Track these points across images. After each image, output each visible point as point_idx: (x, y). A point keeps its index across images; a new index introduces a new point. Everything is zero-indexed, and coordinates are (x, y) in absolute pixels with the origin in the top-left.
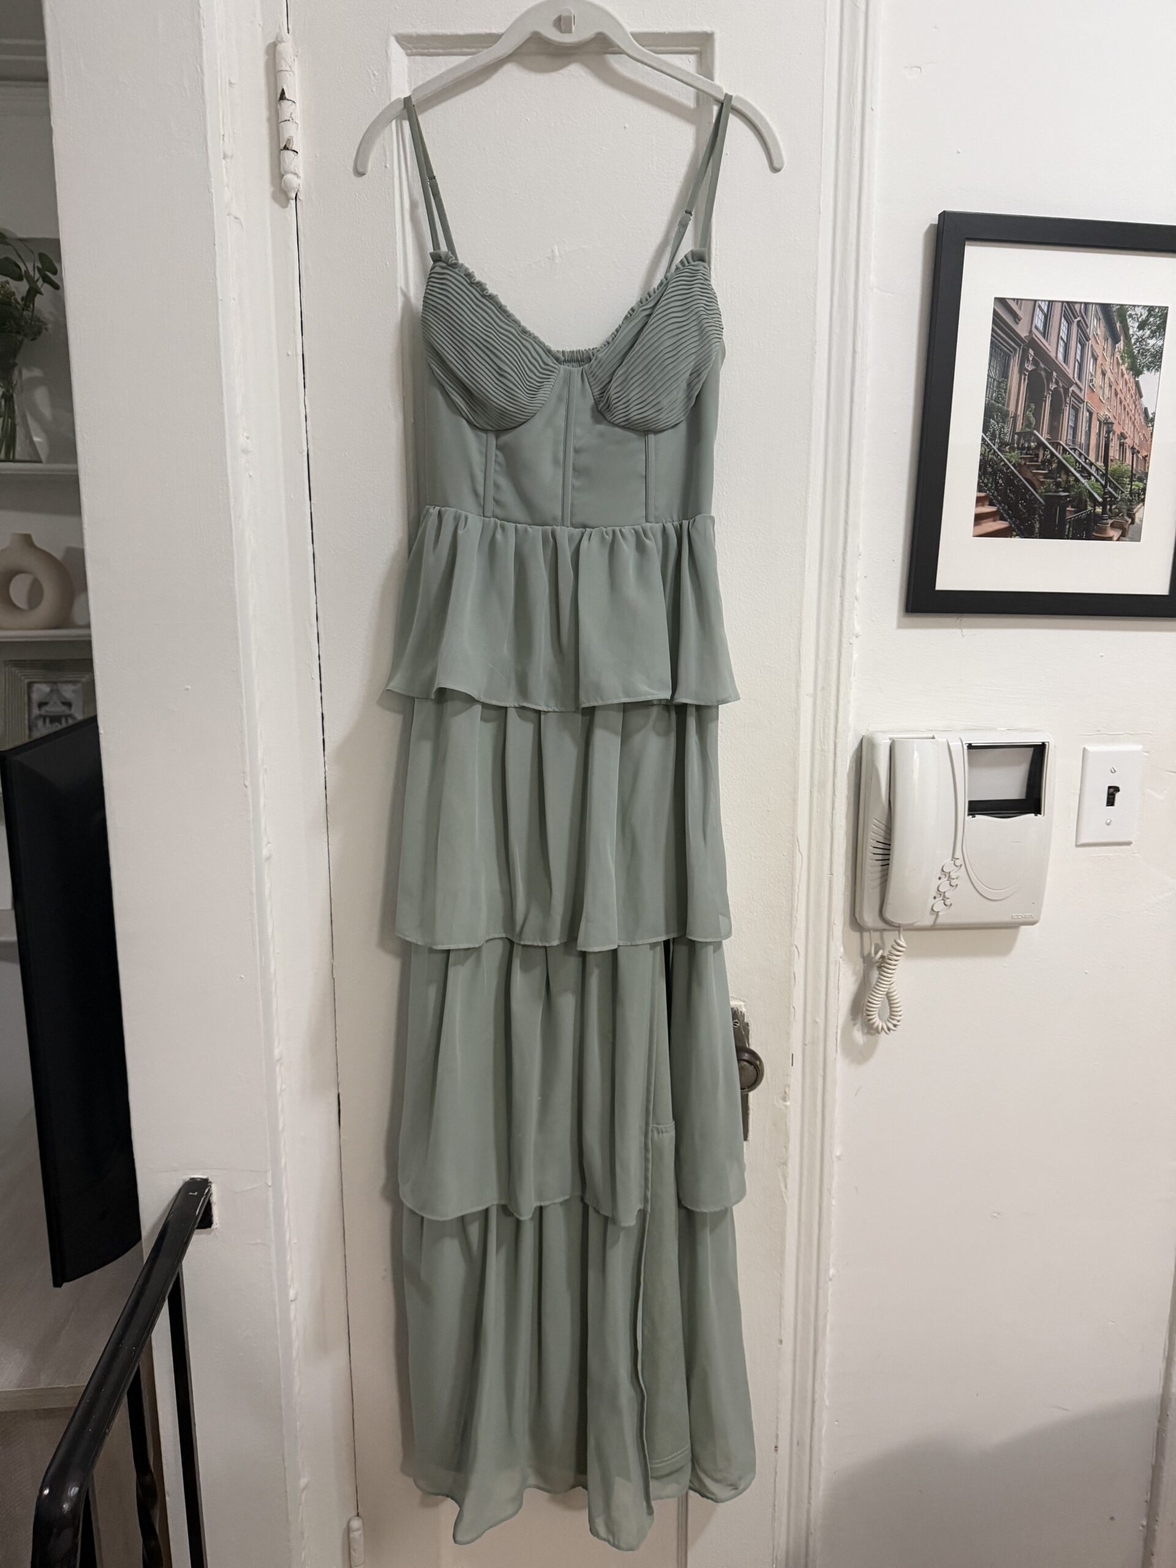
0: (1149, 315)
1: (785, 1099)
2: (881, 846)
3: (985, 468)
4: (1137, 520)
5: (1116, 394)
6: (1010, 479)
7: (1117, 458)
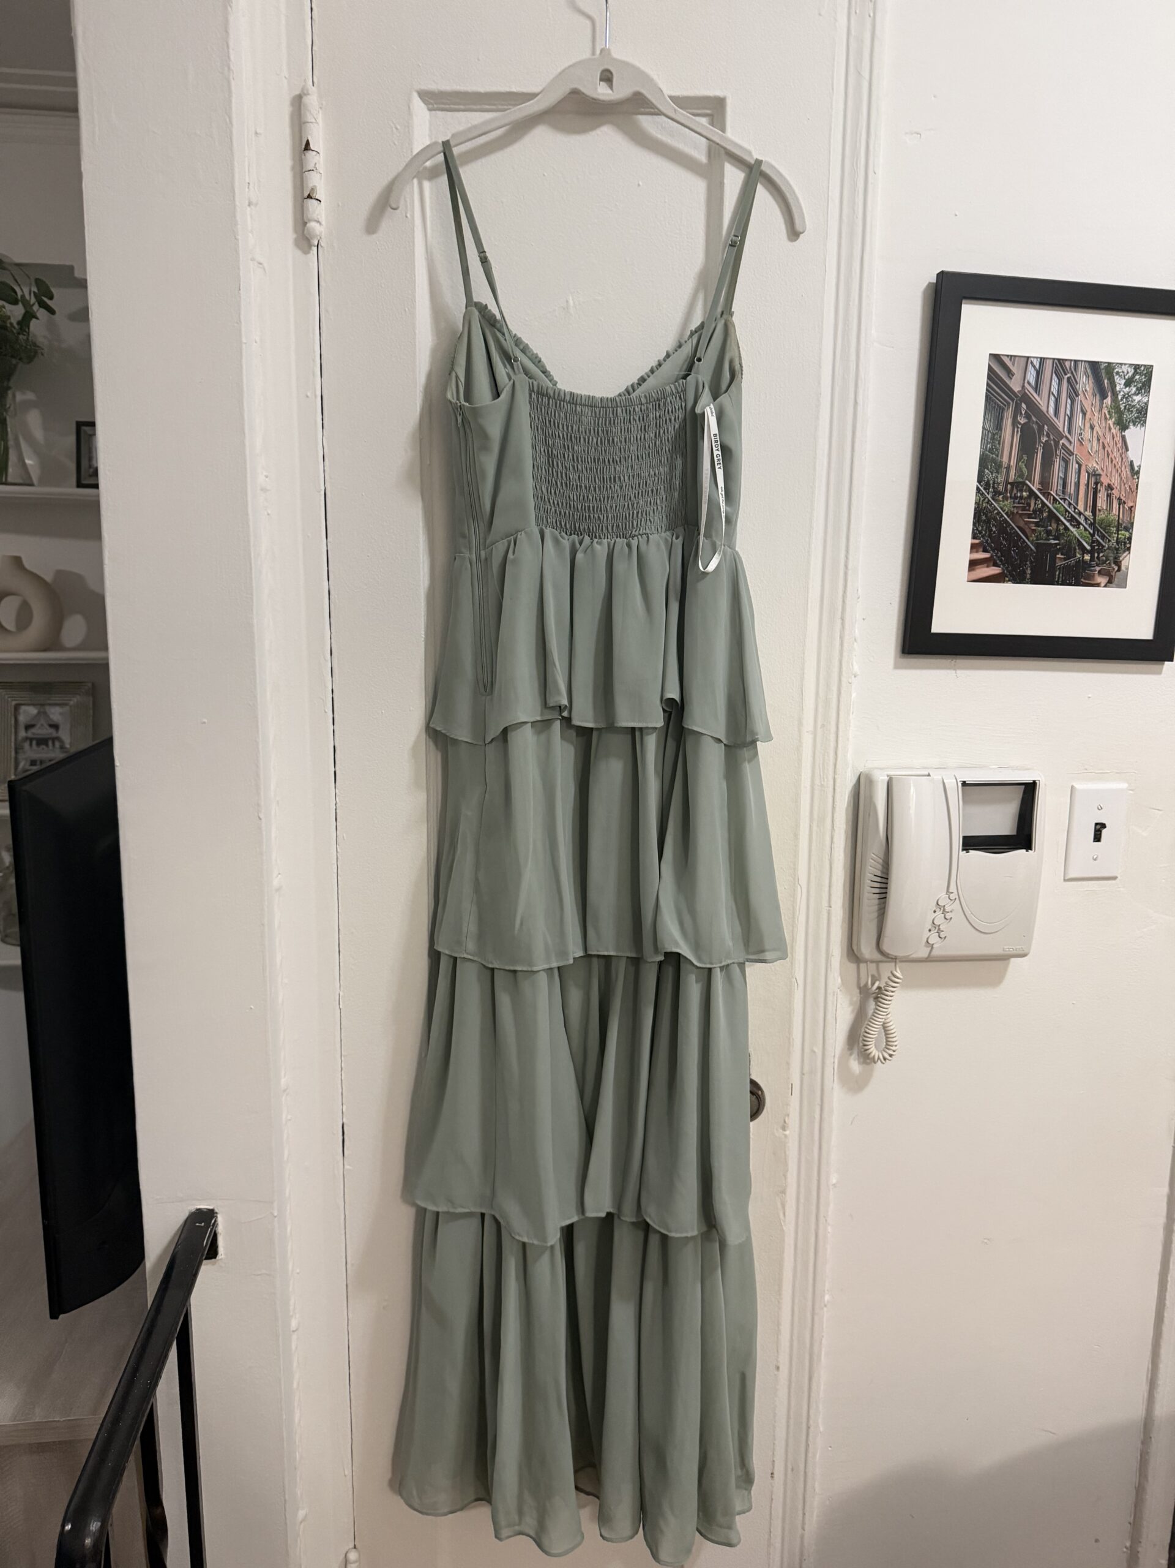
0: (1135, 373)
1: (784, 1128)
2: (879, 879)
3: (980, 516)
4: (1123, 568)
5: (1104, 447)
6: (1003, 527)
7: (1105, 508)
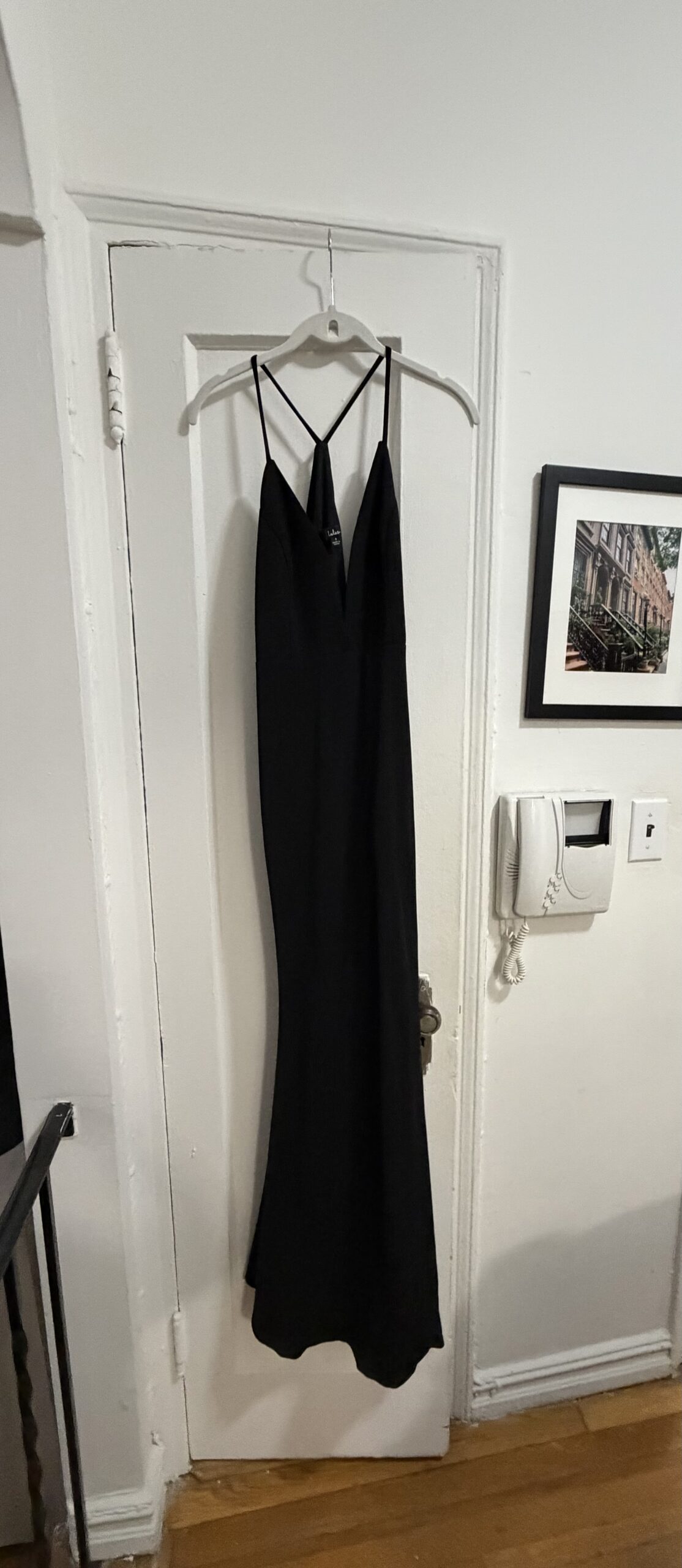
0: (671, 533)
1: (455, 1036)
2: (512, 867)
3: (572, 628)
4: (664, 661)
5: (651, 582)
6: (587, 634)
7: (652, 621)
